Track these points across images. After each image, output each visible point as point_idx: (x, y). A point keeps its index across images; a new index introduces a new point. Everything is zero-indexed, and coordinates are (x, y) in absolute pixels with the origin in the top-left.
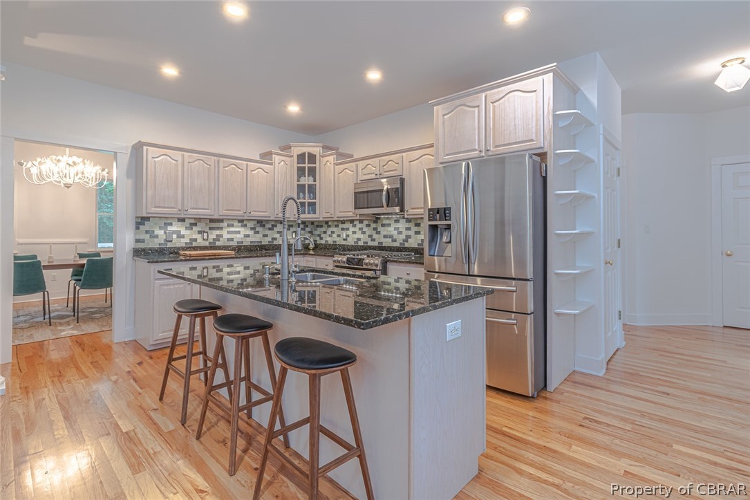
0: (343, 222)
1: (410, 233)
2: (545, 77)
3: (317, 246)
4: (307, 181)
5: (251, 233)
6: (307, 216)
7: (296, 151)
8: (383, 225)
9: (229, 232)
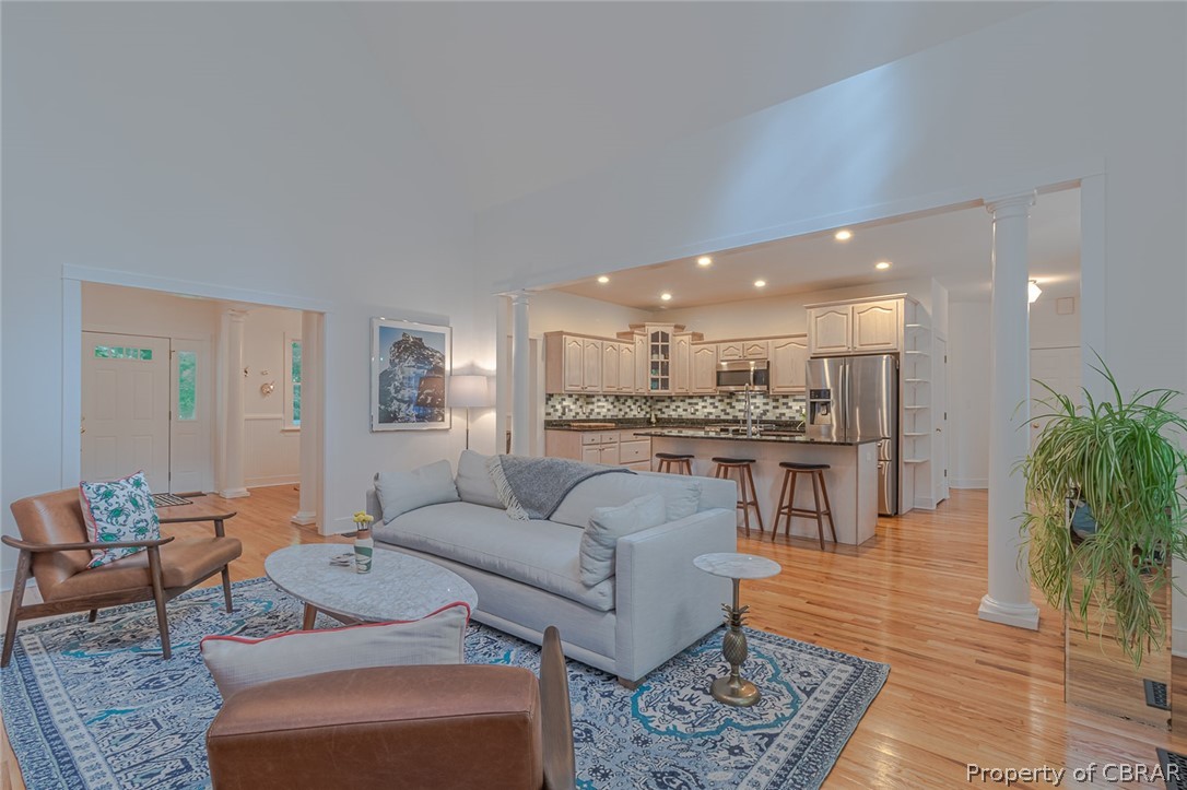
0: (691, 397)
1: (767, 407)
2: (899, 300)
3: (658, 420)
4: (661, 358)
5: (611, 407)
6: (660, 392)
7: (651, 329)
8: (738, 401)
9: (598, 407)
